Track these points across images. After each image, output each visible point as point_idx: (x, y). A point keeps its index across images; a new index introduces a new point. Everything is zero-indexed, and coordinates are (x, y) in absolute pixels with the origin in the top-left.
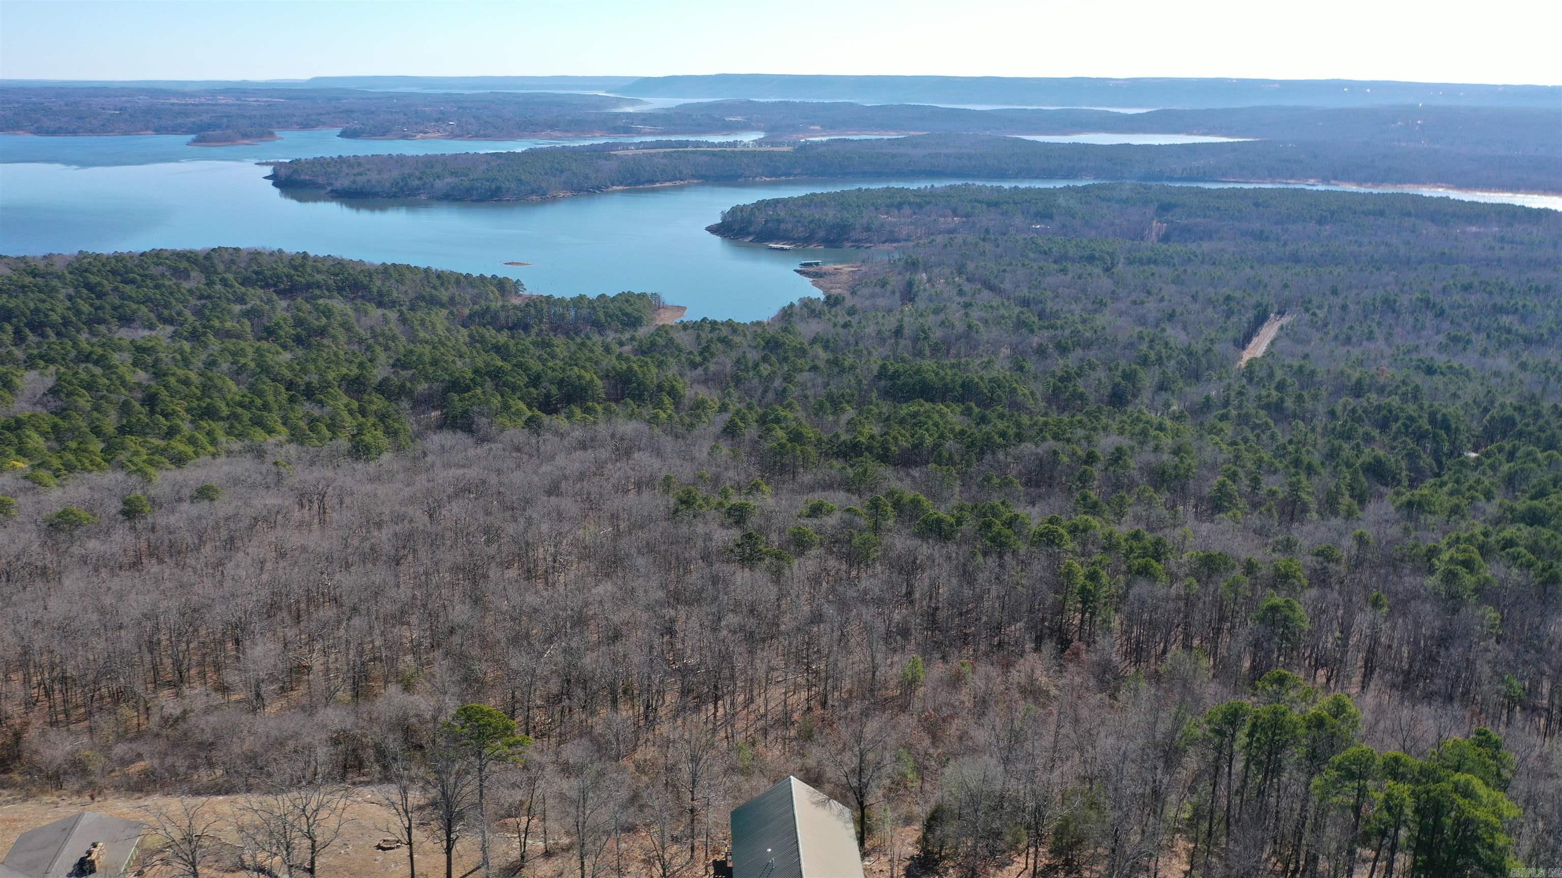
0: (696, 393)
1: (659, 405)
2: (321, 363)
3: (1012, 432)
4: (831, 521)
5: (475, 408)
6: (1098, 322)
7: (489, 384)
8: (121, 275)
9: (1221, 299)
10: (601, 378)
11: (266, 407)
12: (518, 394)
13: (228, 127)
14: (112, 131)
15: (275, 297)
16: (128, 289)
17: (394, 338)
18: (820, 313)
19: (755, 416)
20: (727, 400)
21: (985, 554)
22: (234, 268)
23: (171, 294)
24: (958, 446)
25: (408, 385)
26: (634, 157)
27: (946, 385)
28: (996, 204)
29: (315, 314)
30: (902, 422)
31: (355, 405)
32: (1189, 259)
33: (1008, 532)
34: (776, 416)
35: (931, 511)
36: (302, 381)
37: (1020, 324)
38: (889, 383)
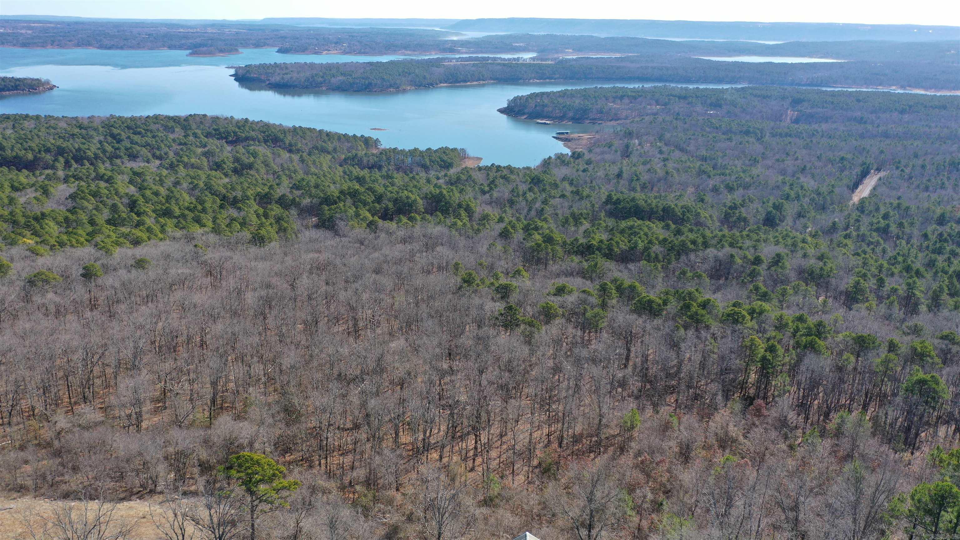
0: (483, 210)
1: (458, 216)
2: (246, 185)
3: (700, 240)
4: (571, 299)
5: (338, 215)
6: (753, 172)
7: (349, 201)
8: (133, 129)
9: (838, 160)
10: (422, 199)
11: (204, 210)
12: (367, 207)
13: (211, 46)
14: (144, 47)
15: (225, 145)
16: (136, 138)
17: (295, 172)
18: (568, 163)
19: (522, 226)
20: (504, 215)
21: (686, 328)
22: (202, 126)
23: (162, 141)
24: (662, 249)
25: (297, 199)
26: (455, 66)
27: (652, 209)
28: (685, 98)
29: (247, 155)
30: (622, 232)
31: (261, 211)
32: (813, 134)
33: (704, 312)
34: (536, 226)
35: (644, 295)
36: (230, 196)
37: (701, 172)
38: (613, 207)
